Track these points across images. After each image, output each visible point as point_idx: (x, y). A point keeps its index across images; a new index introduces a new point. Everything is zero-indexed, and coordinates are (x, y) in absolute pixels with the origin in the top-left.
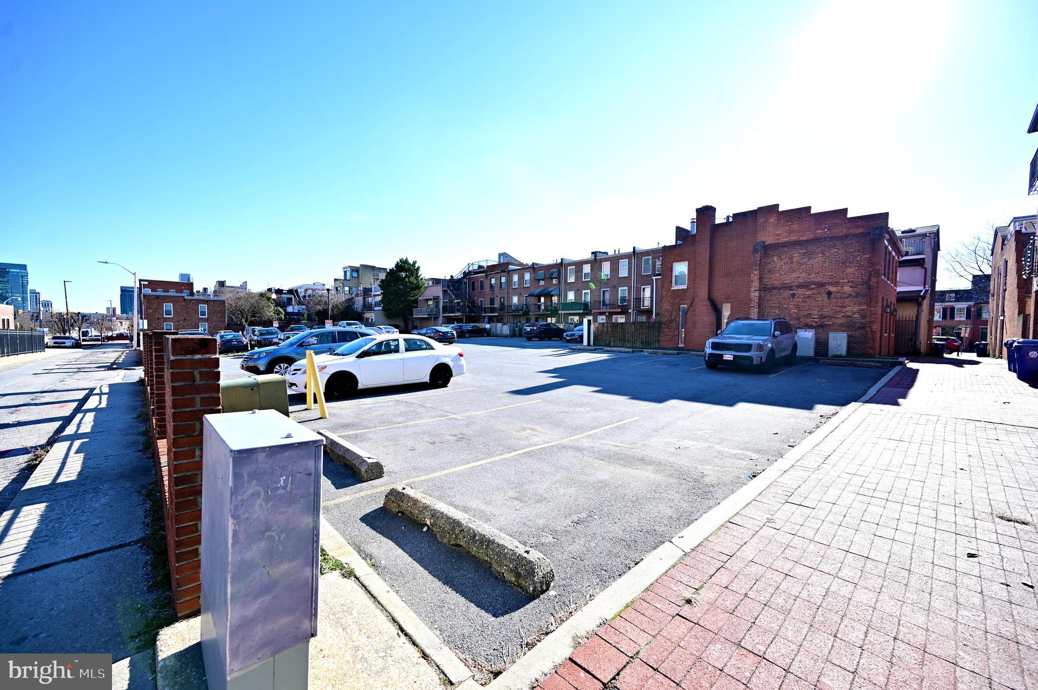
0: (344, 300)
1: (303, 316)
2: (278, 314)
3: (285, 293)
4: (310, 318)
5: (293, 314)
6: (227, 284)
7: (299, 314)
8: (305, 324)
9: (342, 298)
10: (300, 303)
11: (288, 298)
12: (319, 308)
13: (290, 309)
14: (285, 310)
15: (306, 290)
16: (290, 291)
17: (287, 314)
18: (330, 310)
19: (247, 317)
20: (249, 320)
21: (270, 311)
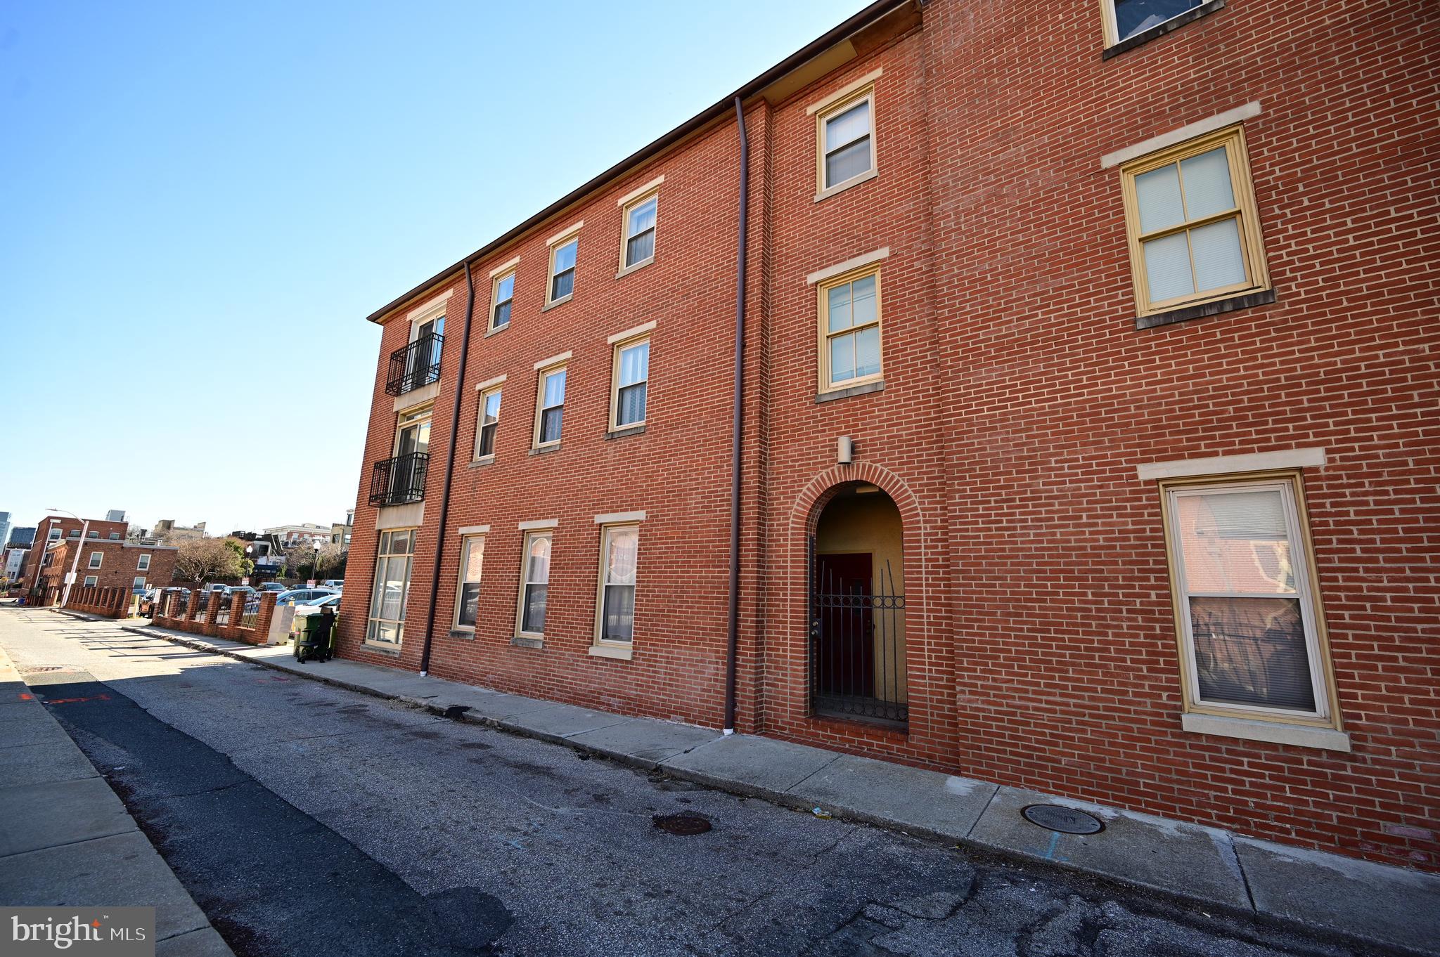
0: (339, 553)
1: (280, 570)
2: (246, 568)
3: (259, 539)
4: (289, 574)
5: (266, 567)
6: (176, 525)
7: (275, 567)
8: (281, 582)
9: (338, 549)
10: (279, 553)
11: (261, 546)
12: (304, 562)
13: (262, 561)
14: (255, 562)
15: (290, 535)
16: (267, 537)
17: (257, 567)
18: (318, 565)
19: (203, 572)
20: (205, 574)
21: (234, 565)
